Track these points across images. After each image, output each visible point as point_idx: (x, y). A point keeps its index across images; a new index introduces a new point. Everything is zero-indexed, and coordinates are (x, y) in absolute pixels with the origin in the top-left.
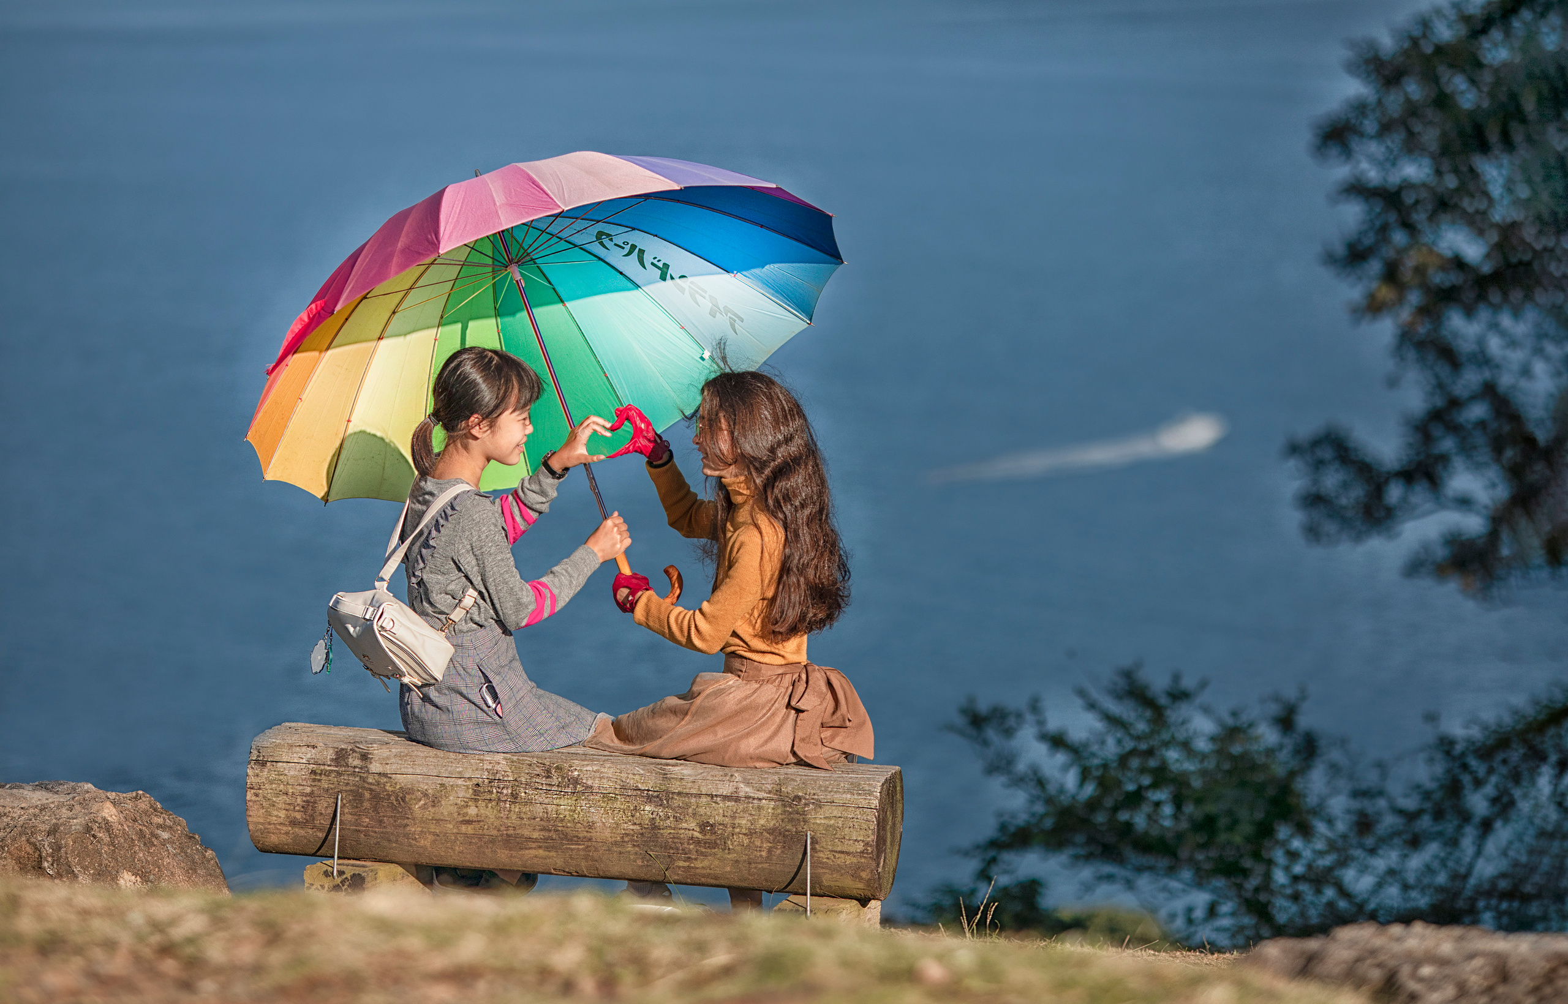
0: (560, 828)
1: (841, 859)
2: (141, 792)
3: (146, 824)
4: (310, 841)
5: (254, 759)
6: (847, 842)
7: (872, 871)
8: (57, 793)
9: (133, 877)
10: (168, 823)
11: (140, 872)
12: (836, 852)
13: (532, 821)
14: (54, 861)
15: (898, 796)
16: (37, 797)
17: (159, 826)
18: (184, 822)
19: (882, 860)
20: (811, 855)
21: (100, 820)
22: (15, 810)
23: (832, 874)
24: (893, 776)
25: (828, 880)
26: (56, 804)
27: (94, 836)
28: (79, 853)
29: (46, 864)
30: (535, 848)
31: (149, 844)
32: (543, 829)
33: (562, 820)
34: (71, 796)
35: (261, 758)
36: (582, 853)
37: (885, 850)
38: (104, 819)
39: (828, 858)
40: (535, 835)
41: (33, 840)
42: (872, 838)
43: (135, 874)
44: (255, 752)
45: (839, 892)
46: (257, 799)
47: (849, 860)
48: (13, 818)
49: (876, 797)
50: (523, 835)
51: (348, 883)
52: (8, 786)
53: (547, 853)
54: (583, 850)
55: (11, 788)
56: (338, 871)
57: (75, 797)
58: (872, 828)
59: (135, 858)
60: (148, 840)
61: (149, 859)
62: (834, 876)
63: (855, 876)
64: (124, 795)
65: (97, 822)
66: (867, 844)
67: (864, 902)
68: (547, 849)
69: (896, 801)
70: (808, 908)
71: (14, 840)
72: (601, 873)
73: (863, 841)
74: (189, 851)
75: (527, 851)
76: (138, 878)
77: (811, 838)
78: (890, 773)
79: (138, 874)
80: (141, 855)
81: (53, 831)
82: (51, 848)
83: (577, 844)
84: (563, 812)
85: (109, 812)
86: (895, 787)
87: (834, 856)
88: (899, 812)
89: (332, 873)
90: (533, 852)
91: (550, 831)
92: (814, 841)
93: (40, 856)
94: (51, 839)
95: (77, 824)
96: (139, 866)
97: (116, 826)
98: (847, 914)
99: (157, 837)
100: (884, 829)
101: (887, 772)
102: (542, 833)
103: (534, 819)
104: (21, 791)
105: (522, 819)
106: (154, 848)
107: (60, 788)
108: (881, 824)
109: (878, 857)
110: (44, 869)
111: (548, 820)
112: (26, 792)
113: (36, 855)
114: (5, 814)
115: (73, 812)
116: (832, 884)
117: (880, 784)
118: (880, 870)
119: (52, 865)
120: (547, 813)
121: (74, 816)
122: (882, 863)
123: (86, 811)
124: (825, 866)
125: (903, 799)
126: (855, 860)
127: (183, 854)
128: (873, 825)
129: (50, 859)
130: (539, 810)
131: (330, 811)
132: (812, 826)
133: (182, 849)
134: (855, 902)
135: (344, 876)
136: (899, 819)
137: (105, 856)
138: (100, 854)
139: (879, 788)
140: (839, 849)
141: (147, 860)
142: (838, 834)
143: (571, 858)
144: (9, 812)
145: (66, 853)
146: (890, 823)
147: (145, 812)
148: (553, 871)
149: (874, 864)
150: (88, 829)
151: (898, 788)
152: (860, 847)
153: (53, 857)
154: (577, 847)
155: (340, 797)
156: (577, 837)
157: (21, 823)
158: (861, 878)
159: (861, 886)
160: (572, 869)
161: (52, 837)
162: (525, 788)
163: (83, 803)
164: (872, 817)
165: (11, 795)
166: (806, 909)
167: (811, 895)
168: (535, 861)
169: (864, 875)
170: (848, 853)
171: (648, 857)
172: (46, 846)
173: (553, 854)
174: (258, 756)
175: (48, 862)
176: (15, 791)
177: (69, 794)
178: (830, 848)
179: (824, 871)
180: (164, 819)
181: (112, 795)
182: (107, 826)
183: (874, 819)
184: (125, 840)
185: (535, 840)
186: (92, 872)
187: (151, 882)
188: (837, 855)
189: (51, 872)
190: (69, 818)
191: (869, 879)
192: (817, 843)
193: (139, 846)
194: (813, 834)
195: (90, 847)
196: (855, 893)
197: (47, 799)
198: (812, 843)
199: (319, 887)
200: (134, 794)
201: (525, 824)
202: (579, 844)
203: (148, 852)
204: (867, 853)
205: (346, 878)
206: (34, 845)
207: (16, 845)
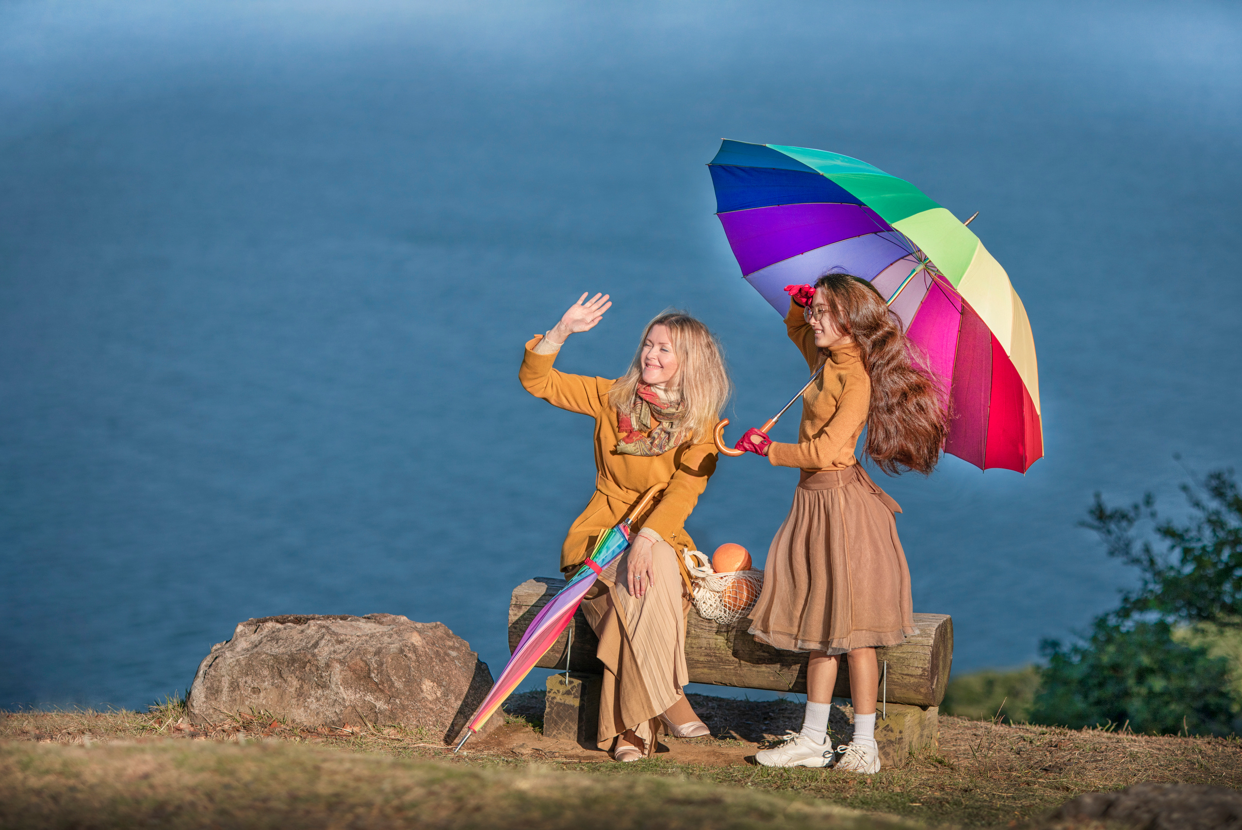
0: (717, 655)
1: (907, 680)
2: (439, 623)
3: (441, 646)
4: (551, 659)
5: (514, 603)
6: (911, 668)
7: (928, 688)
8: (381, 623)
9: (432, 683)
10: (457, 645)
11: (436, 680)
12: (904, 674)
13: (700, 649)
14: (378, 672)
15: (949, 635)
16: (367, 627)
17: (451, 648)
18: (467, 644)
19: (936, 680)
20: (886, 676)
21: (409, 645)
22: (353, 637)
23: (901, 689)
24: (945, 623)
25: (898, 693)
26: (381, 633)
27: (405, 656)
28: (395, 667)
29: (373, 675)
30: (701, 668)
31: (441, 661)
32: (708, 655)
33: (719, 649)
34: (391, 627)
35: (518, 603)
36: (732, 671)
37: (938, 673)
38: (413, 644)
39: (898, 679)
40: (702, 659)
41: (364, 659)
42: (927, 666)
43: (433, 681)
44: (514, 599)
45: (907, 701)
46: (516, 631)
47: (913, 680)
48: (352, 643)
49: (932, 638)
50: (693, 659)
51: (575, 689)
52: (349, 619)
53: (710, 671)
54: (734, 669)
55: (351, 621)
56: (569, 681)
57: (393, 629)
58: (928, 659)
59: (433, 670)
60: (442, 658)
61: (443, 670)
62: (903, 690)
63: (917, 691)
64: (428, 624)
65: (407, 646)
66: (924, 670)
67: (924, 708)
68: (710, 668)
69: (947, 639)
70: (884, 713)
71: (352, 658)
72: (746, 685)
73: (922, 668)
74: (470, 665)
75: (696, 670)
76: (435, 684)
77: (887, 665)
78: (942, 621)
79: (435, 681)
80: (437, 668)
81: (378, 652)
82: (376, 664)
83: (729, 666)
84: (719, 643)
85: (416, 639)
86: (946, 630)
87: (903, 677)
88: (949, 646)
89: (565, 682)
90: (700, 670)
91: (711, 656)
92: (889, 667)
93: (369, 669)
94: (376, 658)
95: (394, 648)
96: (435, 675)
97: (420, 649)
98: (911, 717)
99: (448, 655)
100: (937, 659)
101: (940, 619)
102: (706, 658)
103: (701, 648)
104: (358, 623)
105: (693, 648)
106: (446, 663)
107: (384, 620)
108: (935, 655)
109: (932, 678)
110: (372, 678)
111: (710, 649)
112: (361, 624)
113: (367, 668)
114: (346, 640)
115: (392, 639)
116: (902, 696)
117: (935, 629)
118: (934, 687)
119: (377, 675)
120: (709, 644)
121: (392, 642)
122: (935, 682)
123: (401, 638)
124: (896, 684)
125: (953, 637)
126: (916, 680)
127: (466, 667)
128: (929, 657)
129: (376, 671)
130: (704, 643)
131: (564, 640)
132: (889, 657)
133: (465, 663)
134: (918, 708)
135: (573, 685)
136: (949, 650)
137: (413, 669)
138: (410, 668)
139: (934, 632)
140: (905, 672)
141: (441, 672)
142: (906, 662)
143: (726, 675)
144: (349, 639)
145: (387, 667)
146: (942, 654)
147: (441, 638)
148: (714, 683)
149: (929, 683)
150: (401, 651)
151: (949, 630)
152: (920, 672)
153: (378, 670)
154: (729, 667)
155: (571, 631)
156: (728, 660)
157: (357, 647)
158: (920, 693)
159: (921, 697)
160: (727, 682)
161: (377, 656)
162: (694, 628)
163: (399, 633)
164: (928, 651)
165: (352, 626)
166: (883, 713)
167: (886, 702)
168: (702, 676)
169: (922, 690)
170: (912, 676)
171: (777, 675)
172: (373, 663)
173: (713, 671)
174: (517, 602)
175: (374, 673)
176: (353, 623)
177: (389, 625)
178: (900, 672)
179: (895, 687)
180: (454, 642)
181: (419, 625)
182: (414, 649)
183: (930, 653)
184: (427, 658)
185: (702, 662)
186: (404, 680)
187: (444, 687)
188: (905, 677)
189: (376, 680)
190: (389, 643)
191: (926, 693)
192: (891, 668)
193: (436, 662)
194: (888, 662)
195: (403, 663)
196: (917, 702)
197: (375, 629)
198: (887, 668)
199: (556, 692)
200: (434, 625)
201: (695, 651)
202: (730, 666)
203: (442, 666)
204: (925, 676)
205: (574, 686)
206: (365, 662)
207: (353, 662)
